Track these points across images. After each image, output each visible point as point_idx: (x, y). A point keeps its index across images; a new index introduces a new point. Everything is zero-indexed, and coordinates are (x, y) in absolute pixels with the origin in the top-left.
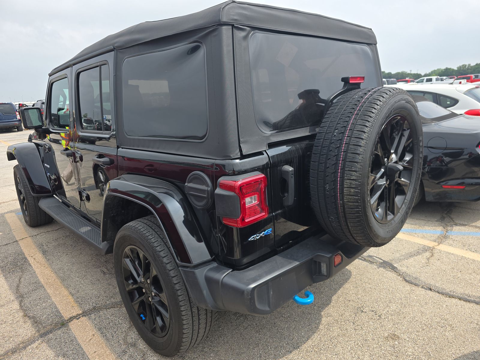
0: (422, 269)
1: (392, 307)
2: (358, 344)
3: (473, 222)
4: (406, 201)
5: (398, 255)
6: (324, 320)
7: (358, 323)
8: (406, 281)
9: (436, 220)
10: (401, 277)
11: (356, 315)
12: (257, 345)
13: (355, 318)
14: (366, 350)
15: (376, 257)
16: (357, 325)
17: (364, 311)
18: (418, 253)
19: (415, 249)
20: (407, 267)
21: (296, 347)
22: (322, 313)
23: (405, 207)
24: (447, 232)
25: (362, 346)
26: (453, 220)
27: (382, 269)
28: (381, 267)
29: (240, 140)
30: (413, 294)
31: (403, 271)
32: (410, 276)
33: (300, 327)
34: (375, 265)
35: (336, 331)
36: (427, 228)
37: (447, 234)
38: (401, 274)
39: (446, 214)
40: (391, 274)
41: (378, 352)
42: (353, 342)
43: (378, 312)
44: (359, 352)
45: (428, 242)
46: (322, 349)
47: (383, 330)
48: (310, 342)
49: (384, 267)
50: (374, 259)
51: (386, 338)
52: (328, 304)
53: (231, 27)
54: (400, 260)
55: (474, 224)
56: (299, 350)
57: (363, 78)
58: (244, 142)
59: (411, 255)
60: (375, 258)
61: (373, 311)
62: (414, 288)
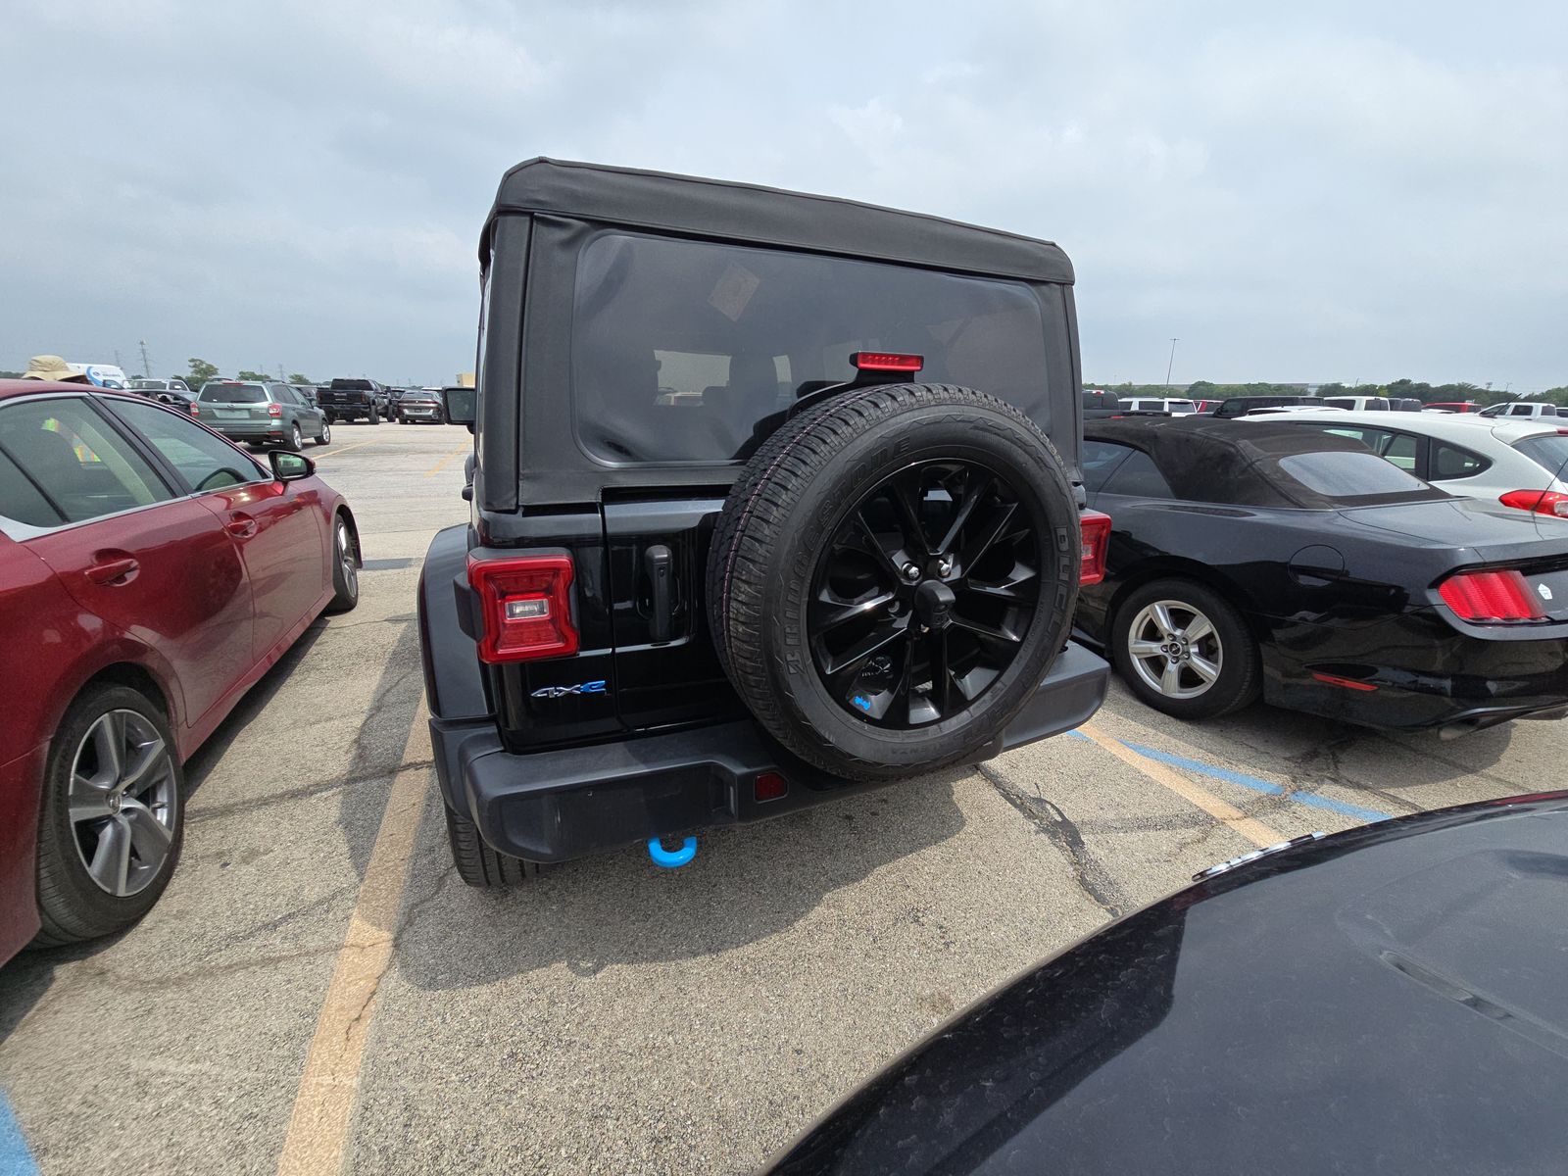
0: (1148, 864)
1: (992, 933)
2: (846, 990)
3: (1394, 784)
4: (998, 685)
5: (1111, 815)
6: (818, 912)
7: (886, 943)
8: (1083, 882)
9: (1288, 755)
10: (1075, 870)
11: (894, 925)
12: (647, 917)
13: (888, 928)
14: (852, 1012)
15: (1053, 806)
16: (879, 948)
17: (921, 920)
18: (1169, 824)
19: (1170, 812)
20: (1112, 850)
21: (713, 949)
22: (827, 896)
23: (992, 700)
24: (1294, 792)
25: (850, 998)
26: (1336, 767)
27: (1043, 836)
28: (1045, 831)
29: (521, 471)
30: (1074, 918)
31: (1092, 857)
32: (1101, 873)
33: (757, 910)
34: (1035, 823)
35: (826, 942)
36: (1244, 769)
37: (1292, 797)
38: (1084, 861)
39: (1329, 748)
40: (1055, 856)
41: (874, 1025)
42: (840, 981)
43: (951, 934)
44: (833, 1010)
45: (1221, 803)
46: (762, 972)
47: (928, 979)
48: (749, 950)
49: (1053, 835)
50: (1044, 808)
51: (920, 1001)
52: (854, 880)
53: (528, 218)
54: (1107, 828)
55: (1392, 791)
56: (714, 957)
57: (920, 360)
58: (527, 478)
59: (1144, 825)
60: (1048, 807)
61: (941, 927)
62: (1086, 905)
